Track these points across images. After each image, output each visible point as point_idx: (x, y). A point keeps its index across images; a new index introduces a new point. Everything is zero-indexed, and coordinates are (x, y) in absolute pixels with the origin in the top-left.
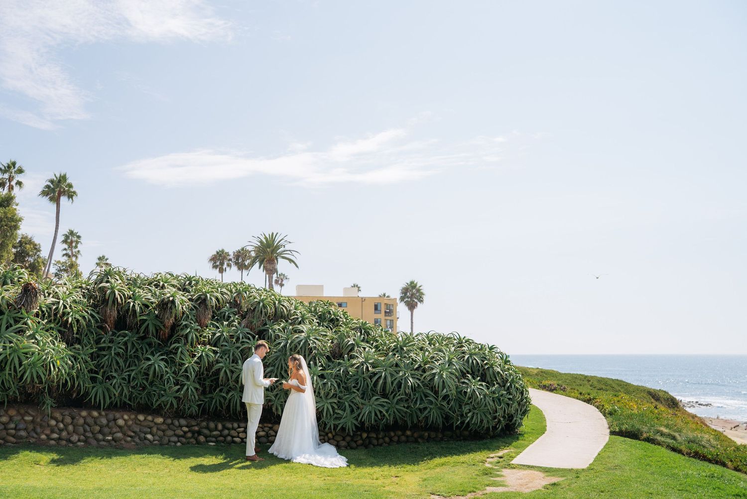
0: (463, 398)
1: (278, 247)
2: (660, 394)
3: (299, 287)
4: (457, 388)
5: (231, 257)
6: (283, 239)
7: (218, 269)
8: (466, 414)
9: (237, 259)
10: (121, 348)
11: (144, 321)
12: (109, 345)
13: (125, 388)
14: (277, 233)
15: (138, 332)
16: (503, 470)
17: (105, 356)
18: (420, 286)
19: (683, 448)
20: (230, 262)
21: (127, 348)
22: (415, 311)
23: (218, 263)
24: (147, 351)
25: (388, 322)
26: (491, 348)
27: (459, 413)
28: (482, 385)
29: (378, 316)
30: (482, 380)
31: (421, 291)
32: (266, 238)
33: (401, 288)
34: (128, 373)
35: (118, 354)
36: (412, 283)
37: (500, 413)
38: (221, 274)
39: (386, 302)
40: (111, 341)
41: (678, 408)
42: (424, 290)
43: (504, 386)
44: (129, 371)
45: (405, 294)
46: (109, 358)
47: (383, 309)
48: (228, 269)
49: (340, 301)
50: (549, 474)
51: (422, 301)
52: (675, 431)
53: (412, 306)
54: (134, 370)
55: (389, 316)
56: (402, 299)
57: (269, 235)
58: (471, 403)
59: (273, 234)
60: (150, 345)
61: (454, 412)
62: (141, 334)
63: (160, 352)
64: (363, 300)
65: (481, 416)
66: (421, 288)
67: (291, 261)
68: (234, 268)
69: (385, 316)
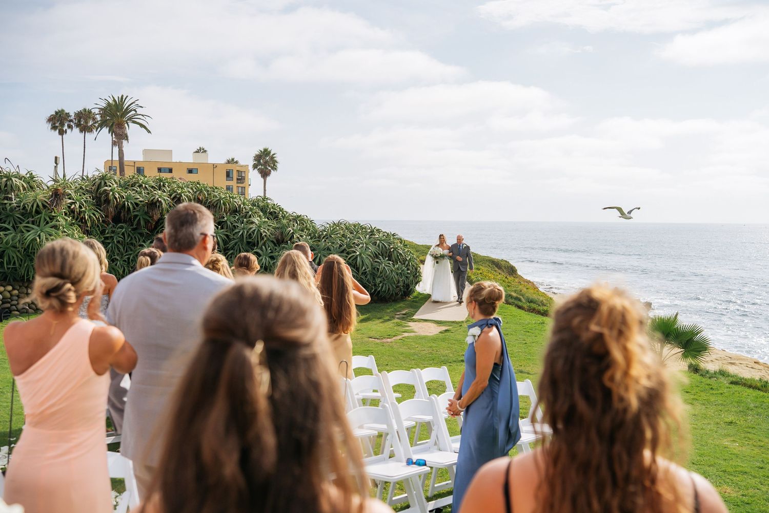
0: (376, 273)
1: (127, 111)
2: (502, 263)
3: (146, 152)
4: (372, 265)
5: (72, 118)
6: (134, 103)
7: (58, 131)
8: (379, 284)
9: (79, 121)
10: (120, 237)
11: (136, 216)
12: (112, 235)
13: (125, 268)
14: (127, 96)
15: (132, 225)
16: (409, 323)
17: (109, 243)
18: (274, 154)
19: (525, 306)
20: (72, 123)
21: (124, 237)
22: (268, 179)
23: (57, 125)
24: (139, 241)
25: (240, 189)
26: (393, 235)
27: (373, 284)
28: (389, 263)
29: (230, 183)
30: (389, 260)
31: (275, 159)
32: (114, 100)
33: (254, 155)
34: (127, 257)
35: (118, 242)
36: (266, 150)
37: (401, 284)
38: (61, 137)
39: (238, 168)
40: (113, 232)
41: (516, 275)
42: (278, 158)
43: (404, 264)
44: (127, 255)
45: (259, 161)
46: (112, 245)
47: (235, 176)
48: (69, 131)
49: (191, 167)
50: (440, 325)
51: (276, 169)
52: (520, 295)
53: (265, 174)
54: (131, 254)
55: (240, 183)
56: (255, 167)
57: (118, 97)
58: (382, 276)
59: (122, 96)
60: (141, 234)
61: (370, 283)
62: (135, 227)
63: (149, 240)
64: (215, 166)
65: (388, 286)
66: (274, 156)
67: (142, 126)
68: (76, 130)
69: (237, 183)
